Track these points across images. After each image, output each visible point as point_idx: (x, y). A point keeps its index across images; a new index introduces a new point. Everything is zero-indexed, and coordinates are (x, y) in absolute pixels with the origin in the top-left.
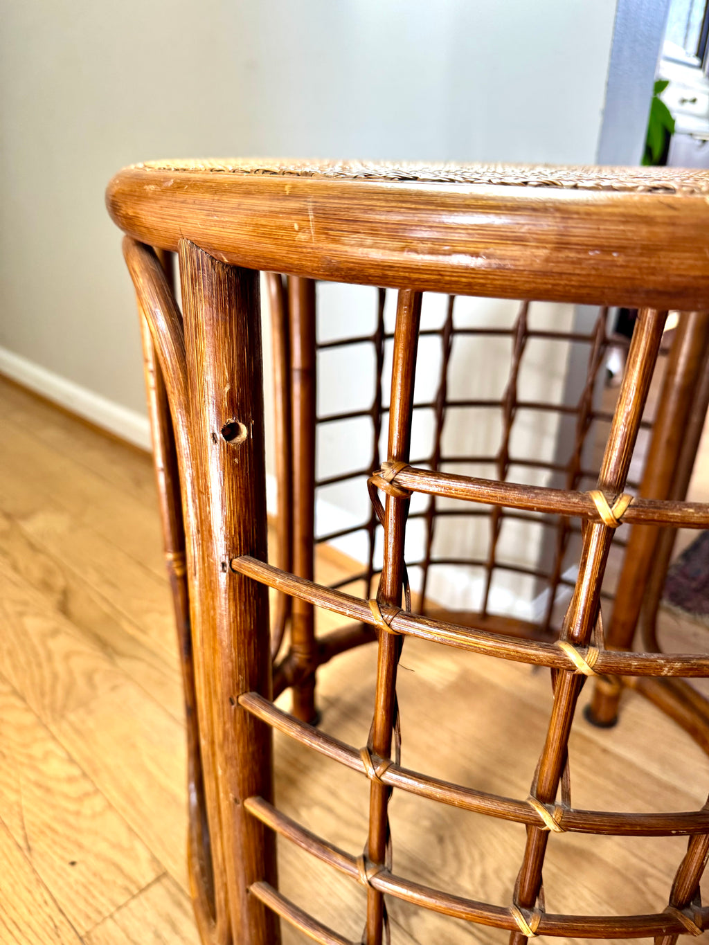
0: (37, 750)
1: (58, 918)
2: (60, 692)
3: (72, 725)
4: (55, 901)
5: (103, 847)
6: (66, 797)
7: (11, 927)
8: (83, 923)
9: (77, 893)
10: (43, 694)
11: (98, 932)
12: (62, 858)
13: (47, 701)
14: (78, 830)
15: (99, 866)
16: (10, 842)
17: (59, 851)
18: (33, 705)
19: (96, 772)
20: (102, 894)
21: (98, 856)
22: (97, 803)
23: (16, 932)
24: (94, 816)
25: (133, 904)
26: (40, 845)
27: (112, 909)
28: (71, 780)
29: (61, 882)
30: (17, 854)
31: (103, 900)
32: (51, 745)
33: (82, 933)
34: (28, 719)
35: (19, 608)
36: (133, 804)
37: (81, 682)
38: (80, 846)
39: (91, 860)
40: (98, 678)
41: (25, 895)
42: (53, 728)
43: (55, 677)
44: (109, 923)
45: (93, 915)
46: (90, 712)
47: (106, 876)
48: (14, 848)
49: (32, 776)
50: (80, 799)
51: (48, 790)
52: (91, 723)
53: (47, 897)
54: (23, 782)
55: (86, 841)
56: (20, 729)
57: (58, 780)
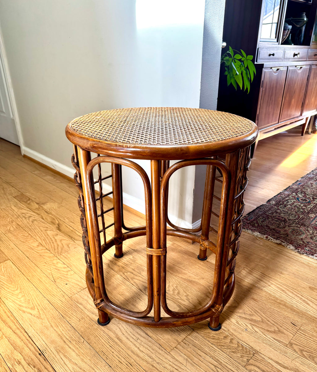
0: (55, 262)
1: (64, 294)
2: (60, 249)
3: (63, 256)
4: (63, 291)
5: (74, 281)
6: (64, 271)
7: (53, 296)
8: (70, 295)
9: (68, 289)
10: (55, 250)
11: (74, 296)
12: (64, 283)
13: (56, 251)
14: (68, 278)
15: (73, 284)
16: (50, 280)
17: (63, 282)
18: (52, 252)
19: (71, 266)
20: (74, 290)
21: (73, 283)
22: (72, 272)
23: (54, 296)
24: (71, 275)
25: (82, 291)
26: (58, 281)
27: (77, 292)
28: (64, 268)
29: (64, 288)
30: (53, 283)
31: (75, 291)
32: (59, 261)
33: (70, 297)
34: (51, 255)
35: (46, 229)
36: (81, 272)
37: (66, 247)
38: (68, 281)
39: (71, 283)
40: (70, 246)
41: (55, 290)
42: (59, 257)
43: (58, 245)
44: (76, 295)
45: (72, 293)
46: (69, 253)
47: (75, 286)
48: (51, 281)
49: (54, 267)
50: (67, 272)
51: (59, 270)
52: (69, 256)
53: (61, 290)
54: (52, 268)
55: (69, 280)
56: (50, 257)
57: (61, 268)
